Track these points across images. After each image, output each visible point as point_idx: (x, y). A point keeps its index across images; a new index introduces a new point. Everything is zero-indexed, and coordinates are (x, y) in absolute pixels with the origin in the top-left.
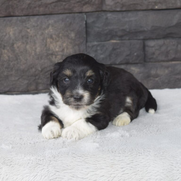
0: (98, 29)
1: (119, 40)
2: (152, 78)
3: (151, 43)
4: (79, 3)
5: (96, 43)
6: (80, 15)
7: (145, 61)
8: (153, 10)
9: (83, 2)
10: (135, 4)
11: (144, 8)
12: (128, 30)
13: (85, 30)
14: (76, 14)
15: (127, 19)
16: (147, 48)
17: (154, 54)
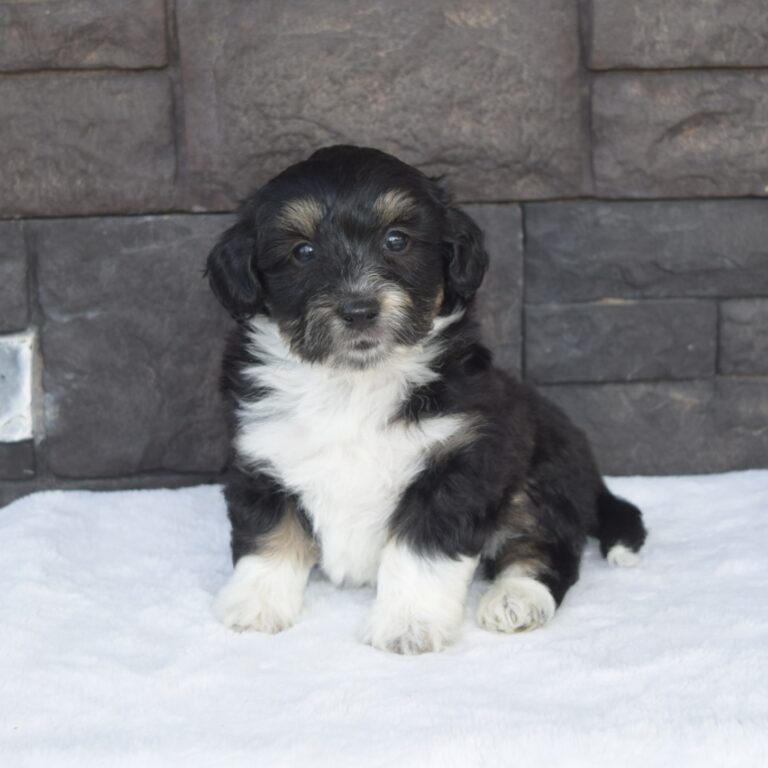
0: (565, 261)
1: (634, 298)
2: (740, 430)
3: (743, 310)
4: (505, 170)
5: (554, 307)
6: (505, 209)
7: (718, 371)
8: (752, 197)
9: (519, 167)
10: (693, 177)
11: (726, 191)
12: (668, 266)
13: (520, 264)
14: (493, 207)
15: (663, 228)
16: (727, 327)
17: (750, 346)
